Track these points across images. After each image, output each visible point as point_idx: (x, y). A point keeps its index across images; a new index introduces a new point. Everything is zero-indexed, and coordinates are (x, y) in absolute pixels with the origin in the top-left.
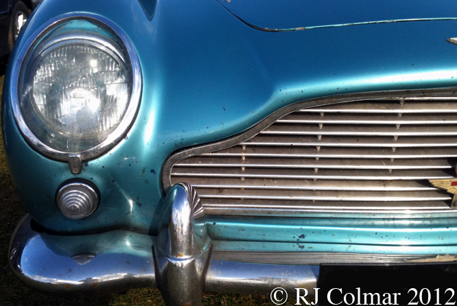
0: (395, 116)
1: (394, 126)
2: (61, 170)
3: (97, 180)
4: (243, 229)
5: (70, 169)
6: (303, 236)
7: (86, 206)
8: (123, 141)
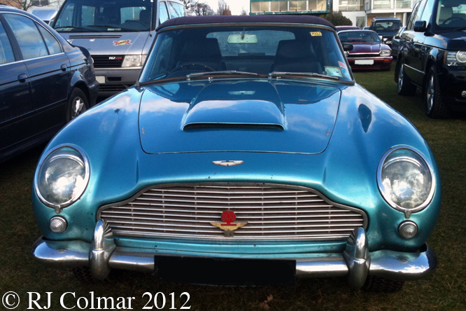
0: (193, 194)
1: (194, 198)
2: (52, 212)
3: (67, 217)
4: (130, 242)
5: (55, 211)
6: (156, 246)
7: (61, 227)
8: (79, 201)
